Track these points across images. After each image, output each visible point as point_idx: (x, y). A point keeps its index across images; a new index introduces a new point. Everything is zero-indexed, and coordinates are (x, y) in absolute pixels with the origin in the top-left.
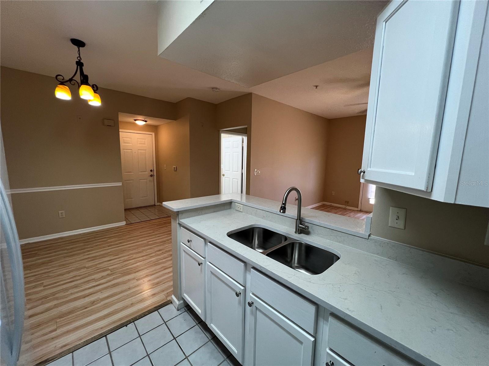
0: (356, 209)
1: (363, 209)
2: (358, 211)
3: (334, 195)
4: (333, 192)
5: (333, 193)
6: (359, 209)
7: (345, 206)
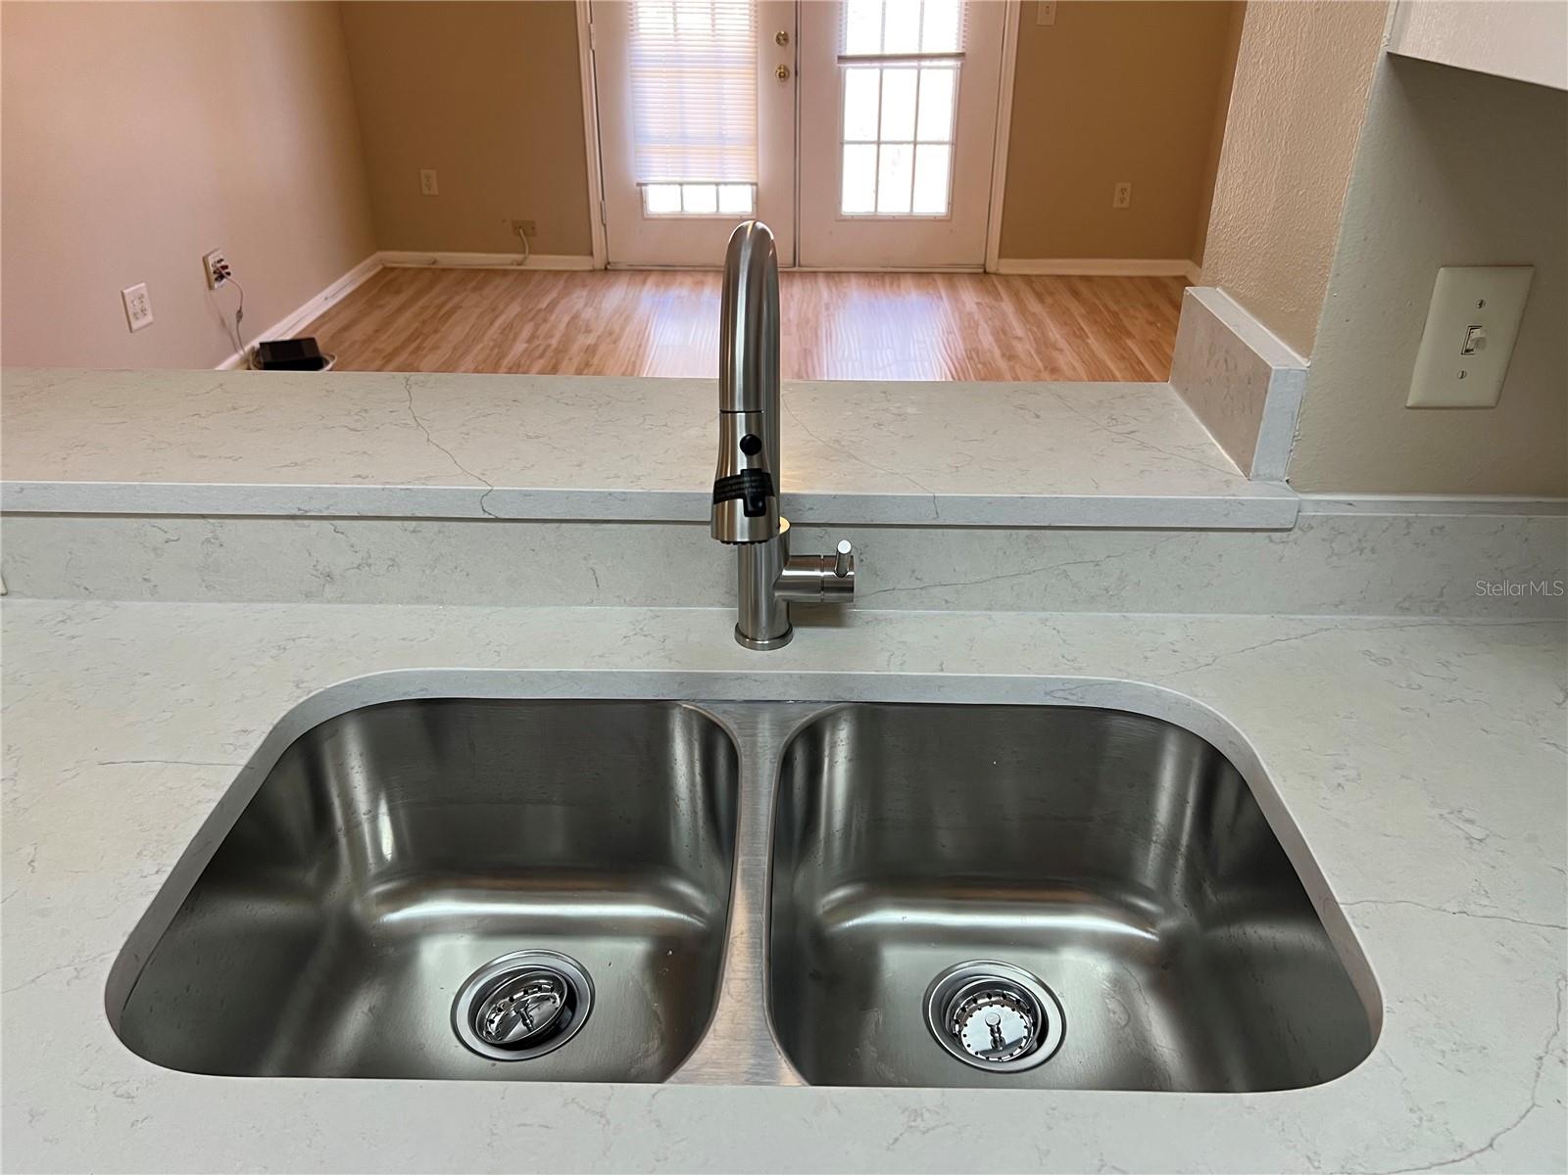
0: (580, 263)
1: (622, 257)
2: (593, 271)
3: (435, 191)
4: (423, 172)
5: (428, 178)
6: (598, 261)
7: (518, 257)
